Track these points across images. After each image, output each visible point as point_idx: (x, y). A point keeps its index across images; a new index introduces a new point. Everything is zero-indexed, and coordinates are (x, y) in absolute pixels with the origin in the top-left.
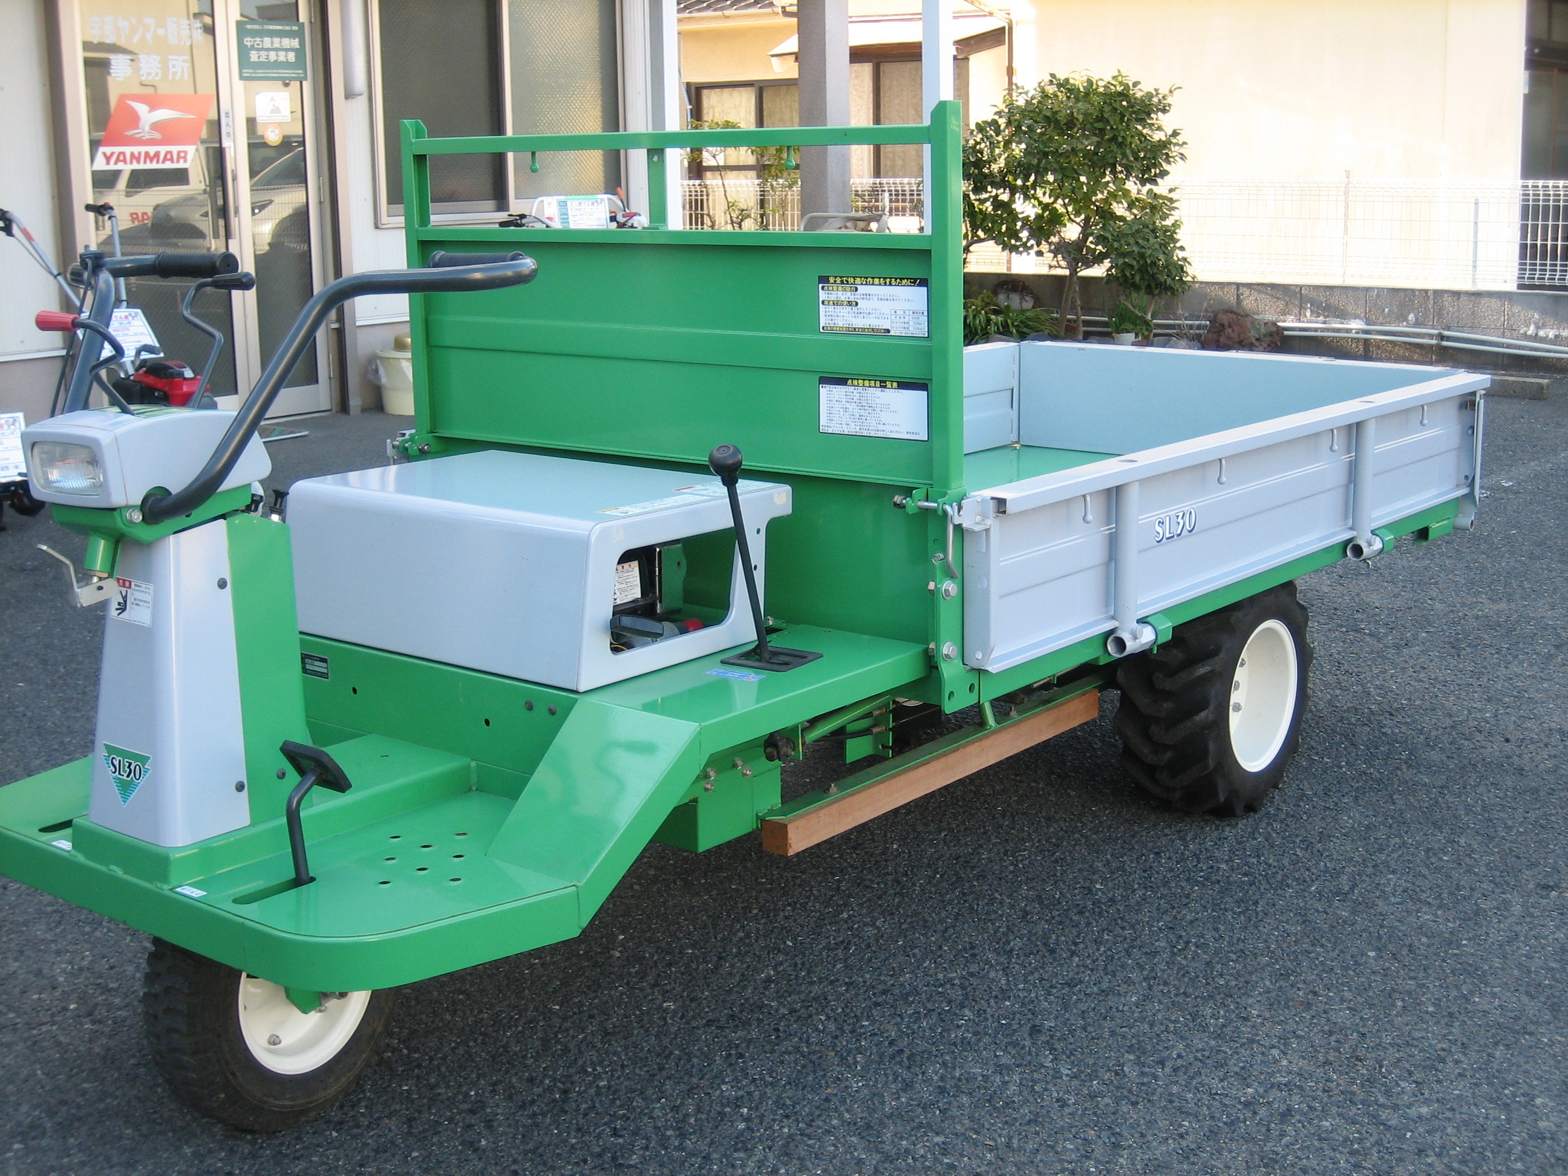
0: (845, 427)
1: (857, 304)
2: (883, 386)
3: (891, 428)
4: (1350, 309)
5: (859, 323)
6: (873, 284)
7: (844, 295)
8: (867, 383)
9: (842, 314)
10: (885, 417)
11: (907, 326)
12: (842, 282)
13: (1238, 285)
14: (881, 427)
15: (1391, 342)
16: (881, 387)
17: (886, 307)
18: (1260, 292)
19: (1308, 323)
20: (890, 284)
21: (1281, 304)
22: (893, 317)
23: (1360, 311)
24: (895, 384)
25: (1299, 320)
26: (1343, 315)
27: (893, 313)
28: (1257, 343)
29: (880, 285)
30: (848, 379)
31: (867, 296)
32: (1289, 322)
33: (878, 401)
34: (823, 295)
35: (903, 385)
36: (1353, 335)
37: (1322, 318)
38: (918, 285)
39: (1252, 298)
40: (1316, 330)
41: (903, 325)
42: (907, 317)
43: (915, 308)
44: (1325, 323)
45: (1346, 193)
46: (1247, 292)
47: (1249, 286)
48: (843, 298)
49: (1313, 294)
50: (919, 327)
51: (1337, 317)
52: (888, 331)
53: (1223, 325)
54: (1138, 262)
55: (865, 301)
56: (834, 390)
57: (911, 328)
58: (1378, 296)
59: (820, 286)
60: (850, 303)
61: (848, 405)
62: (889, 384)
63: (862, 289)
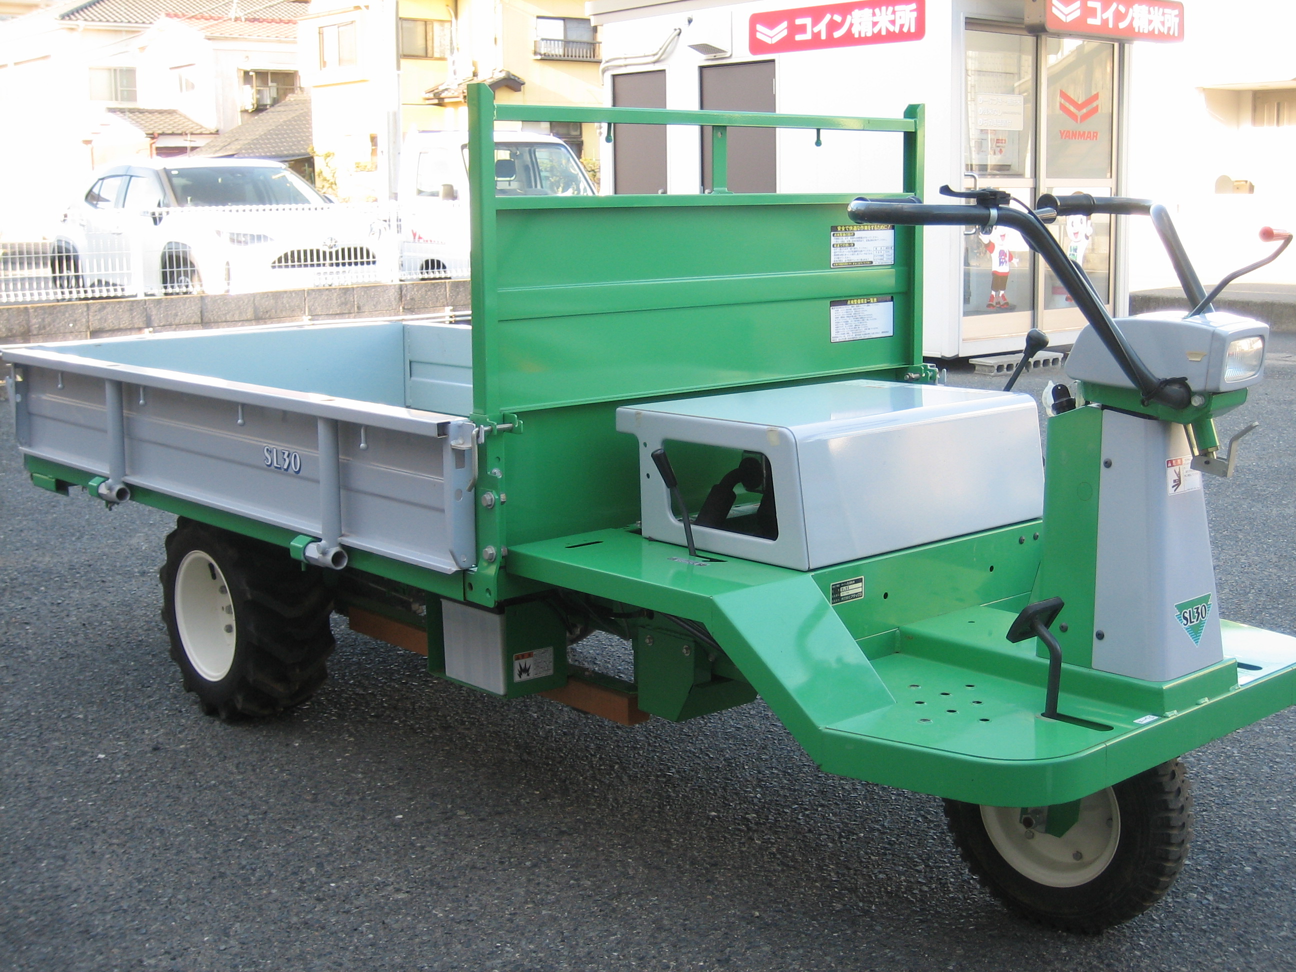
0: (846, 335)
1: (854, 245)
3: (874, 331)
5: (855, 258)
7: (846, 240)
8: (859, 301)
10: (869, 324)
12: (846, 230)
14: (867, 331)
16: (867, 303)
17: (871, 245)
20: (874, 229)
22: (875, 252)
24: (875, 300)
27: (875, 249)
30: (847, 301)
31: (860, 239)
33: (865, 313)
34: (833, 240)
35: (880, 300)
38: (889, 228)
41: (880, 258)
42: (882, 252)
43: (887, 245)
48: (846, 242)
50: (888, 257)
52: (872, 262)
55: (859, 242)
56: (839, 309)
57: (884, 259)
59: (832, 233)
60: (850, 245)
61: (848, 319)
62: (871, 300)
63: (858, 234)
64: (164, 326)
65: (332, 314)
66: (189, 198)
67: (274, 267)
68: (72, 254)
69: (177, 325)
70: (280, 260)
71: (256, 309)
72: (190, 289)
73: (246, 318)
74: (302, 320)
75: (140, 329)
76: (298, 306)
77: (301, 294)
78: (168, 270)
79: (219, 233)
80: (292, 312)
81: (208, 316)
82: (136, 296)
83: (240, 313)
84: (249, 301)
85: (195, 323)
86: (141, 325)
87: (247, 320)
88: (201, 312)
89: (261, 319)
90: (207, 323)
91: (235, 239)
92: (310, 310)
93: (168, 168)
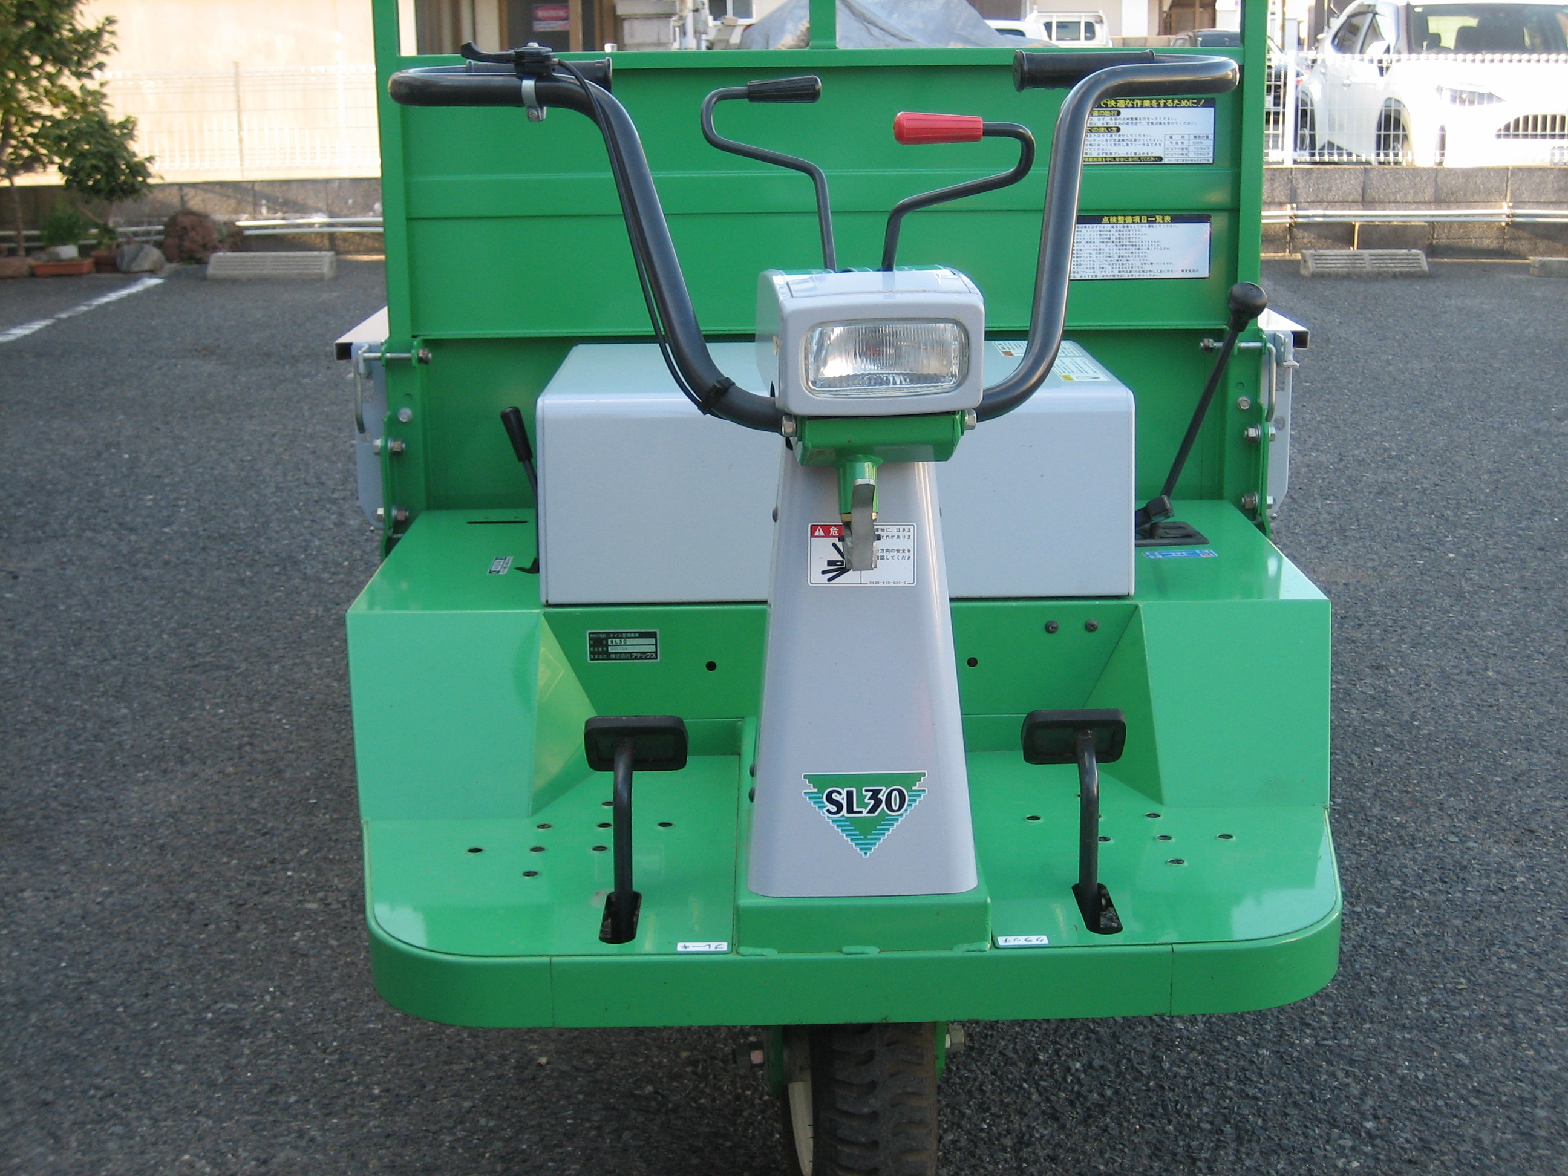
0: (1098, 271)
1: (1118, 130)
2: (1151, 220)
3: (1163, 268)
4: (310, 202)
5: (1121, 151)
6: (1141, 107)
8: (1129, 219)
9: (1097, 142)
10: (1153, 255)
11: (1185, 152)
13: (181, 186)
14: (1147, 268)
15: (359, 234)
16: (1148, 222)
17: (1158, 132)
18: (206, 191)
19: (268, 221)
20: (1165, 106)
21: (232, 202)
22: (1168, 143)
23: (322, 205)
24: (1168, 218)
25: (255, 219)
26: (303, 209)
27: (1168, 137)
28: (220, 245)
29: (1152, 107)
30: (1102, 217)
31: (1134, 121)
32: (244, 222)
33: (1144, 238)
35: (1178, 218)
36: (316, 229)
37: (279, 215)
38: (1203, 106)
39: (198, 198)
40: (274, 227)
41: (1181, 152)
42: (1186, 143)
43: (1197, 132)
44: (283, 219)
45: (237, 85)
46: (191, 192)
47: (194, 185)
48: (1099, 124)
49: (268, 190)
50: (1204, 152)
51: (297, 212)
52: (1161, 159)
53: (185, 228)
54: (106, 162)
55: (1130, 126)
56: (1084, 230)
57: (1191, 155)
58: (340, 187)
60: (1109, 130)
61: (1103, 246)
62: (1159, 219)
63: (1126, 113)
64: (1313, 202)
65: (1544, 203)
66: (1425, 44)
67: (1499, 136)
68: (1309, 108)
69: (1329, 202)
70: (1507, 128)
71: (1437, 190)
72: (1400, 158)
73: (1423, 199)
74: (1501, 208)
75: (1281, 205)
76: (1497, 189)
77: (1503, 173)
78: (1383, 133)
79: (1440, 89)
80: (1488, 196)
81: (1371, 193)
82: (1283, 162)
83: (1416, 193)
84: (1429, 177)
85: (1353, 202)
86: (1283, 199)
87: (1425, 202)
88: (1363, 189)
89: (1444, 201)
90: (1370, 202)
91: (1458, 97)
92: (1513, 194)
93: (1412, 3)
